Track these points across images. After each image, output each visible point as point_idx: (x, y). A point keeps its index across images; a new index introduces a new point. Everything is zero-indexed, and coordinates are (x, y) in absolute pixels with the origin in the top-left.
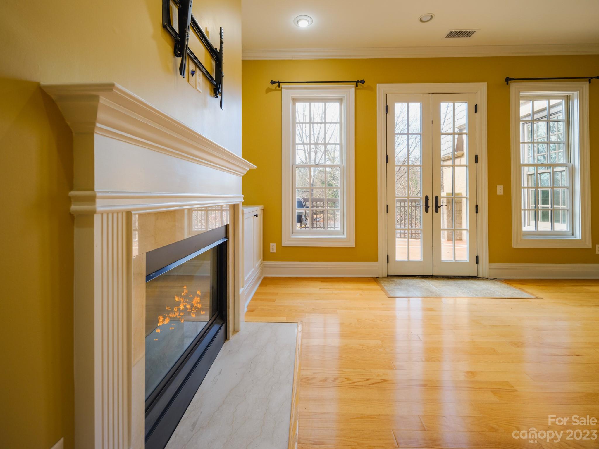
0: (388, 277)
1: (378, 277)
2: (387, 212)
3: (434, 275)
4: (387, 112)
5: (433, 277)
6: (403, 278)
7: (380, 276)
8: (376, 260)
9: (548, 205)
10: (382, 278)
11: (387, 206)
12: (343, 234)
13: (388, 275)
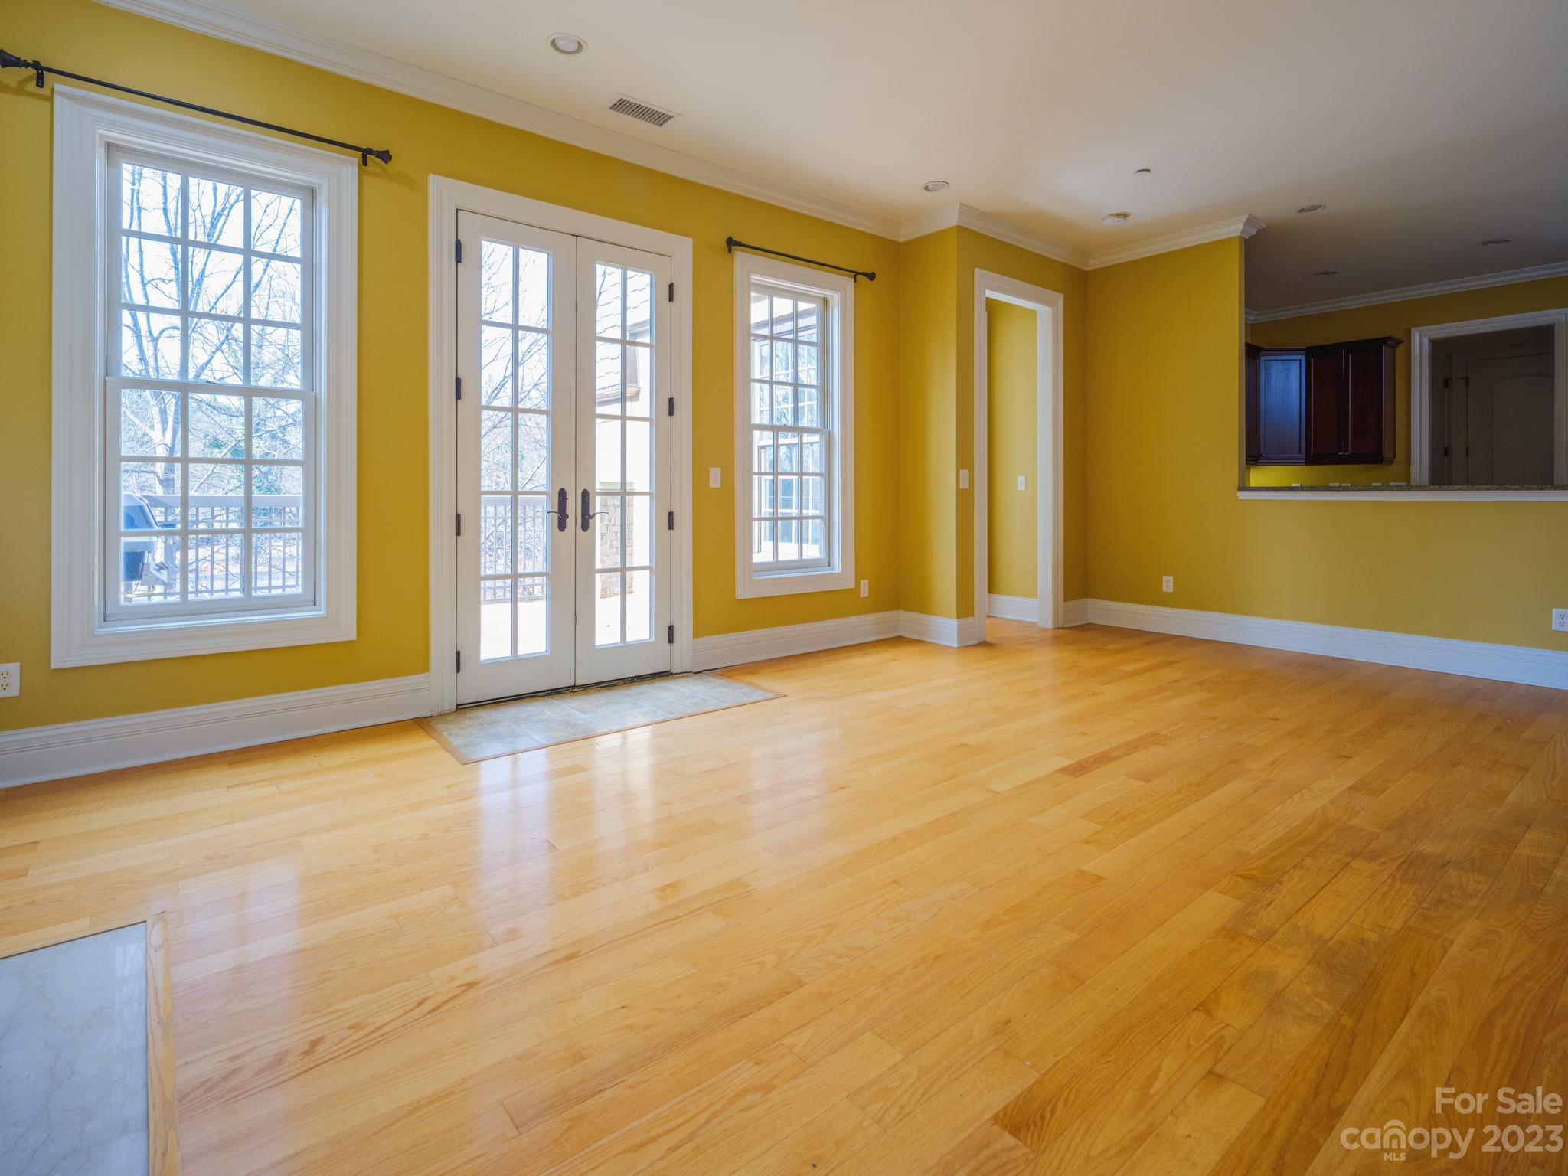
0: (457, 709)
1: (430, 715)
2: (458, 533)
3: (577, 685)
4: (458, 260)
5: (576, 690)
6: (498, 706)
7: (435, 712)
8: (425, 668)
9: (792, 508)
10: (442, 715)
11: (458, 517)
12: (315, 605)
13: (458, 705)
